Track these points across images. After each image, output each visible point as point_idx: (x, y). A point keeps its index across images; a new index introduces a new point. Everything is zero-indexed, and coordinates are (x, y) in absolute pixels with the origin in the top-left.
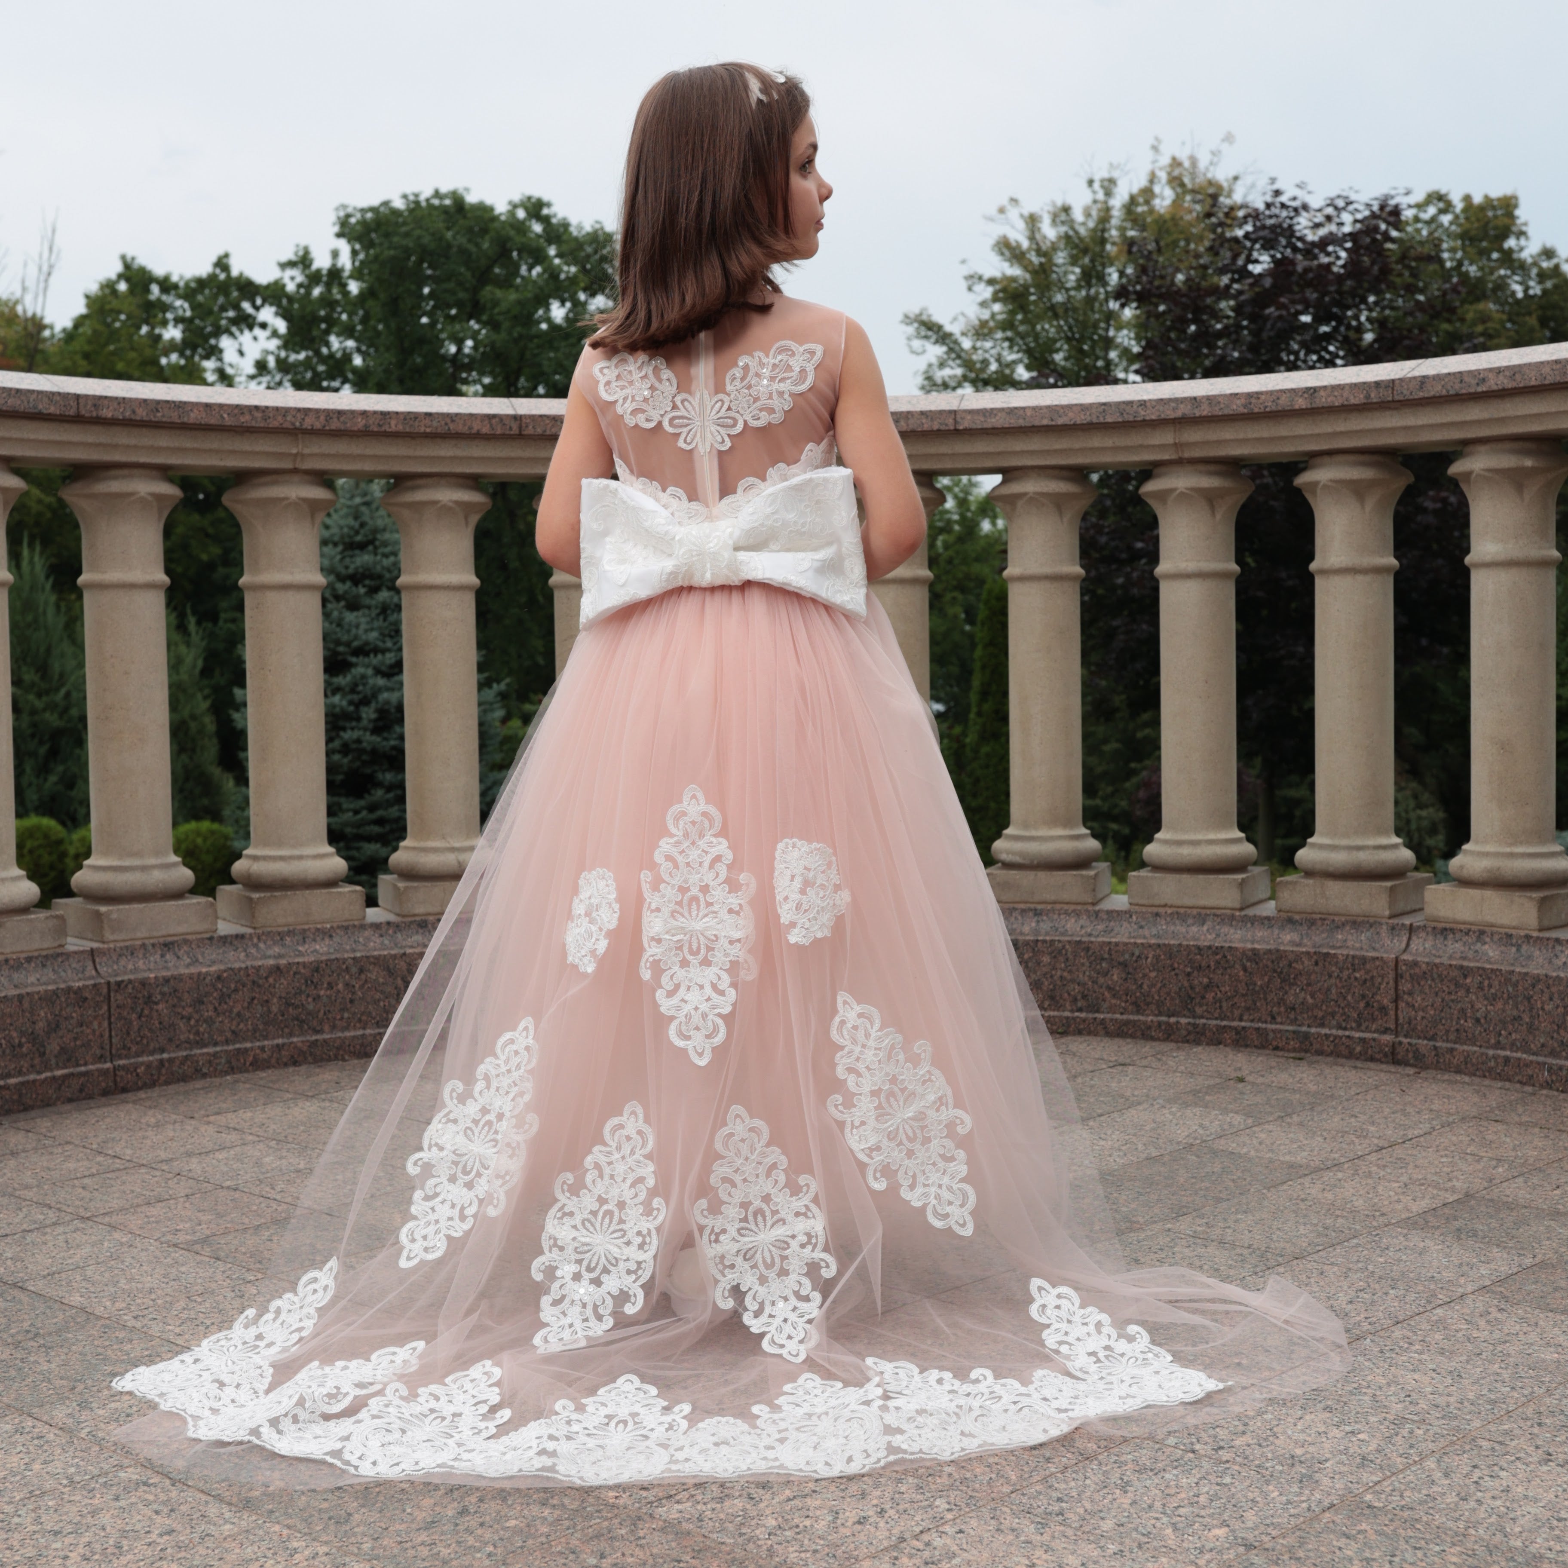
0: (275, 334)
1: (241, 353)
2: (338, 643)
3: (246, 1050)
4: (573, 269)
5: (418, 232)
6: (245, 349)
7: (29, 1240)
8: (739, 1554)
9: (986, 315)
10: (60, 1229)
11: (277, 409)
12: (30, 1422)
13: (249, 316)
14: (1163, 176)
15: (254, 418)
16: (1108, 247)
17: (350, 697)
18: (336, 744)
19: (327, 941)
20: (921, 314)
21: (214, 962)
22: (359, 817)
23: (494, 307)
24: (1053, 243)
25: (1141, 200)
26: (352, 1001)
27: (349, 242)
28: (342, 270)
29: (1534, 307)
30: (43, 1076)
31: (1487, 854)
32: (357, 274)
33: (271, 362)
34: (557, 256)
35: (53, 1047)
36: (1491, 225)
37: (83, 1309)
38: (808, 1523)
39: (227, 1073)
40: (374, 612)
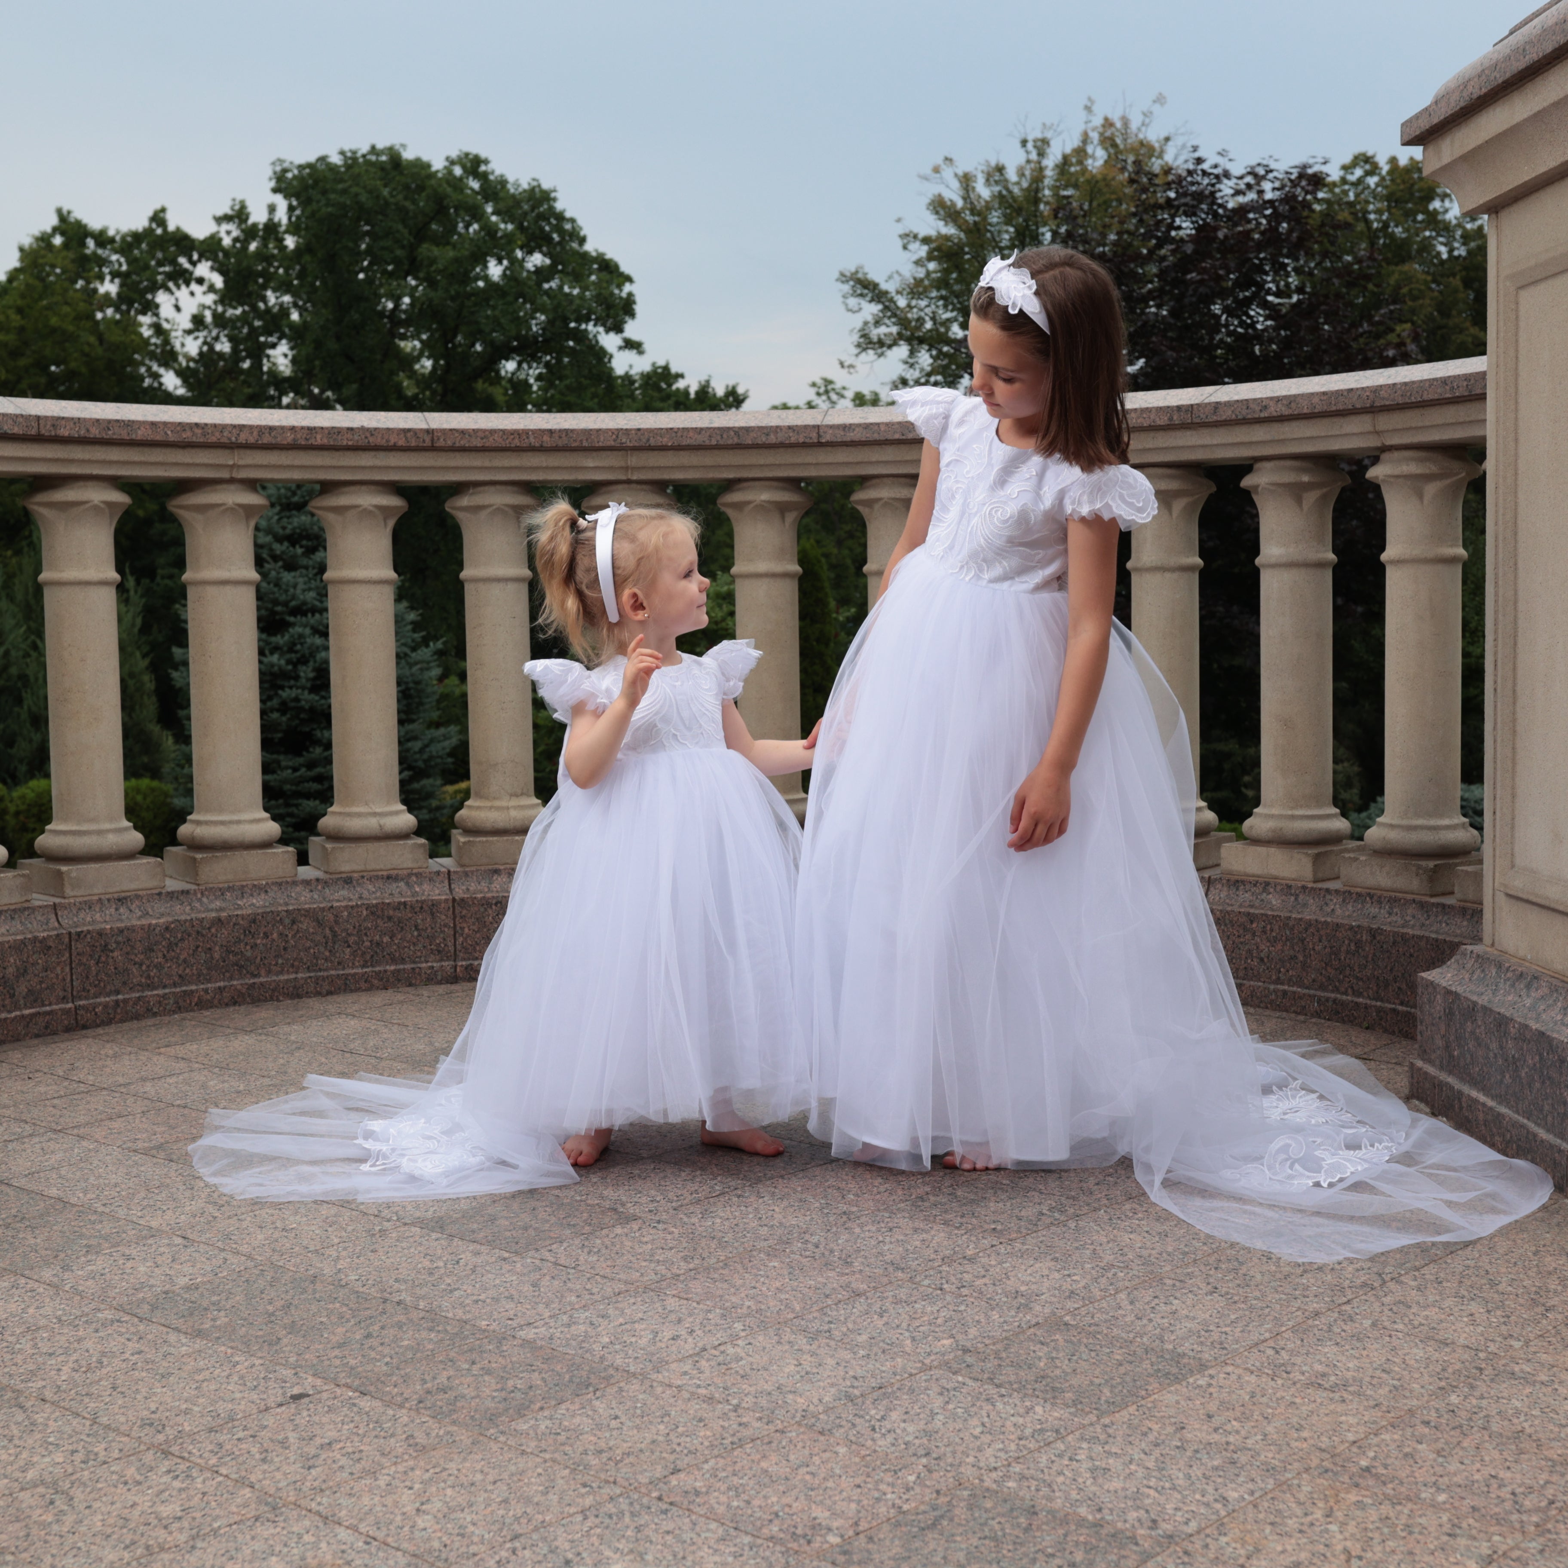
0: (212, 289)
1: (178, 308)
2: (276, 602)
3: (192, 992)
4: (510, 227)
5: (355, 190)
6: (181, 304)
7: (10, 1147)
8: (578, 1360)
9: (921, 273)
10: (36, 1140)
11: (215, 426)
12: (23, 1281)
13: (186, 271)
14: (1095, 136)
15: (194, 434)
16: (1042, 206)
17: (288, 656)
18: (275, 702)
19: (263, 896)
20: (857, 272)
21: (162, 915)
22: (298, 774)
23: (431, 265)
24: (987, 202)
25: (1074, 160)
26: (285, 949)
27: (285, 197)
28: (279, 224)
29: (1458, 268)
30: (13, 1015)
31: (1272, 816)
32: (294, 228)
33: (208, 317)
34: (493, 213)
35: (22, 989)
36: (1416, 187)
37: (60, 1199)
38: (633, 1340)
39: (174, 1012)
40: (312, 572)
